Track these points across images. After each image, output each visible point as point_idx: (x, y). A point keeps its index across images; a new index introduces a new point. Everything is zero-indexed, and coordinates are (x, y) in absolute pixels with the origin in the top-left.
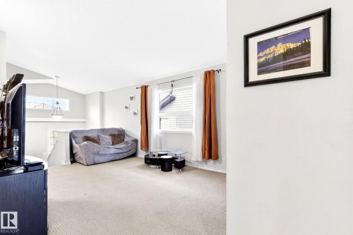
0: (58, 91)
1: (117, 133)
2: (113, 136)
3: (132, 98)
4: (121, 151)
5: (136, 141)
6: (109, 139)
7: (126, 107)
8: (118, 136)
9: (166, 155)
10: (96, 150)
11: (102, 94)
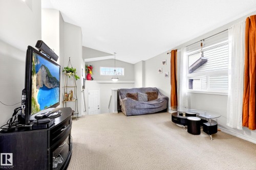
0: (115, 63)
1: (151, 91)
2: (149, 94)
3: (164, 63)
4: (153, 107)
5: (167, 99)
6: (145, 96)
7: (160, 71)
8: (153, 94)
9: (194, 115)
10: (133, 105)
11: (144, 62)
